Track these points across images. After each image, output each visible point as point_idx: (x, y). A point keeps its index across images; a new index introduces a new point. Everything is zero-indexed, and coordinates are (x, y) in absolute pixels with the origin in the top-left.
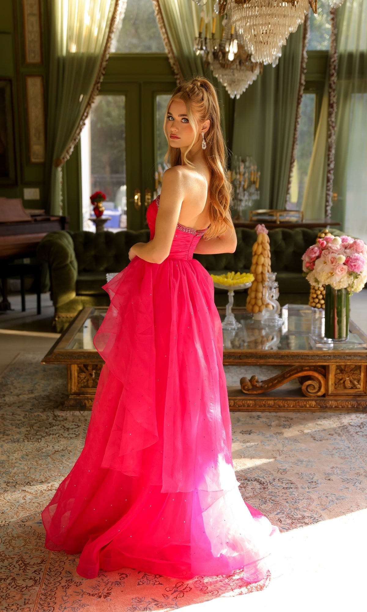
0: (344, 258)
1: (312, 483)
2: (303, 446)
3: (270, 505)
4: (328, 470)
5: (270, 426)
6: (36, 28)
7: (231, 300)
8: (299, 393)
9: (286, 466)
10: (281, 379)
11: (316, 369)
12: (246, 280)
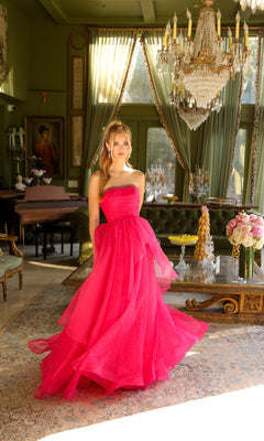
0: (250, 228)
1: (222, 369)
2: (220, 345)
3: (193, 382)
4: (233, 361)
6: (81, 89)
7: (183, 251)
8: (222, 311)
9: (208, 357)
10: (211, 302)
11: (233, 296)
12: (193, 239)
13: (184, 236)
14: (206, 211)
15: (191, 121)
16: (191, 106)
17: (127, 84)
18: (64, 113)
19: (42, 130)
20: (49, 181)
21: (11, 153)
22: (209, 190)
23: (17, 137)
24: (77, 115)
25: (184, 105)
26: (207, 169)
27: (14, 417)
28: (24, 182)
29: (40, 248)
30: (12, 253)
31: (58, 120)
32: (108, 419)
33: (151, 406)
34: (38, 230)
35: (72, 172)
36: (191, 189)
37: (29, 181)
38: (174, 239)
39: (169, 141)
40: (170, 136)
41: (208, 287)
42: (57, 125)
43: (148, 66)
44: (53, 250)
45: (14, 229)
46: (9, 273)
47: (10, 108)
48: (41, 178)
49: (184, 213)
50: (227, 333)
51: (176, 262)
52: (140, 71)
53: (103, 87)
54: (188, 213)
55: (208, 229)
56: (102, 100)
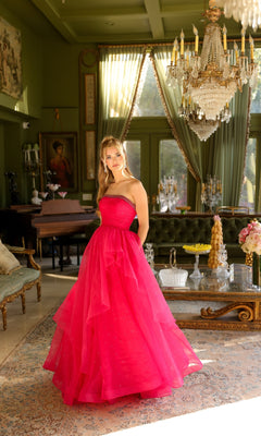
1: (239, 376)
2: (236, 353)
3: (210, 390)
4: (249, 368)
5: (217, 339)
6: (93, 105)
7: (197, 260)
8: (237, 319)
9: (223, 365)
10: (226, 309)
11: (247, 304)
12: (207, 249)
13: (198, 245)
14: (218, 221)
15: (202, 132)
16: (200, 118)
17: (138, 98)
18: (77, 129)
19: (56, 145)
20: (64, 195)
21: (27, 169)
22: (221, 199)
23: (32, 154)
24: (89, 130)
25: (194, 116)
26: (219, 178)
27: (36, 426)
28: (40, 196)
29: (57, 260)
30: (29, 266)
31: (71, 136)
32: (126, 427)
33: (169, 414)
34: (55, 243)
35: (87, 186)
36: (203, 199)
37: (45, 195)
38: (188, 248)
39: (181, 153)
40: (181, 147)
41: (222, 295)
42: (70, 140)
43: (159, 80)
44: (69, 262)
45: (31, 243)
46: (28, 286)
47: (25, 125)
48: (56, 192)
49: (197, 222)
50: (242, 341)
51: (191, 271)
52: (150, 85)
53: (114, 102)
54: (201, 223)
55: (221, 238)
56: (114, 114)
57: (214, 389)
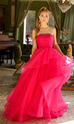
5: (71, 94)
14: (71, 46)
15: (63, 9)
16: (63, 2)
18: (7, 4)
20: (1, 33)
22: (69, 38)
26: (68, 29)
31: (5, 7)
36: (61, 37)
42: (4, 9)
55: (71, 54)
57: (72, 113)
